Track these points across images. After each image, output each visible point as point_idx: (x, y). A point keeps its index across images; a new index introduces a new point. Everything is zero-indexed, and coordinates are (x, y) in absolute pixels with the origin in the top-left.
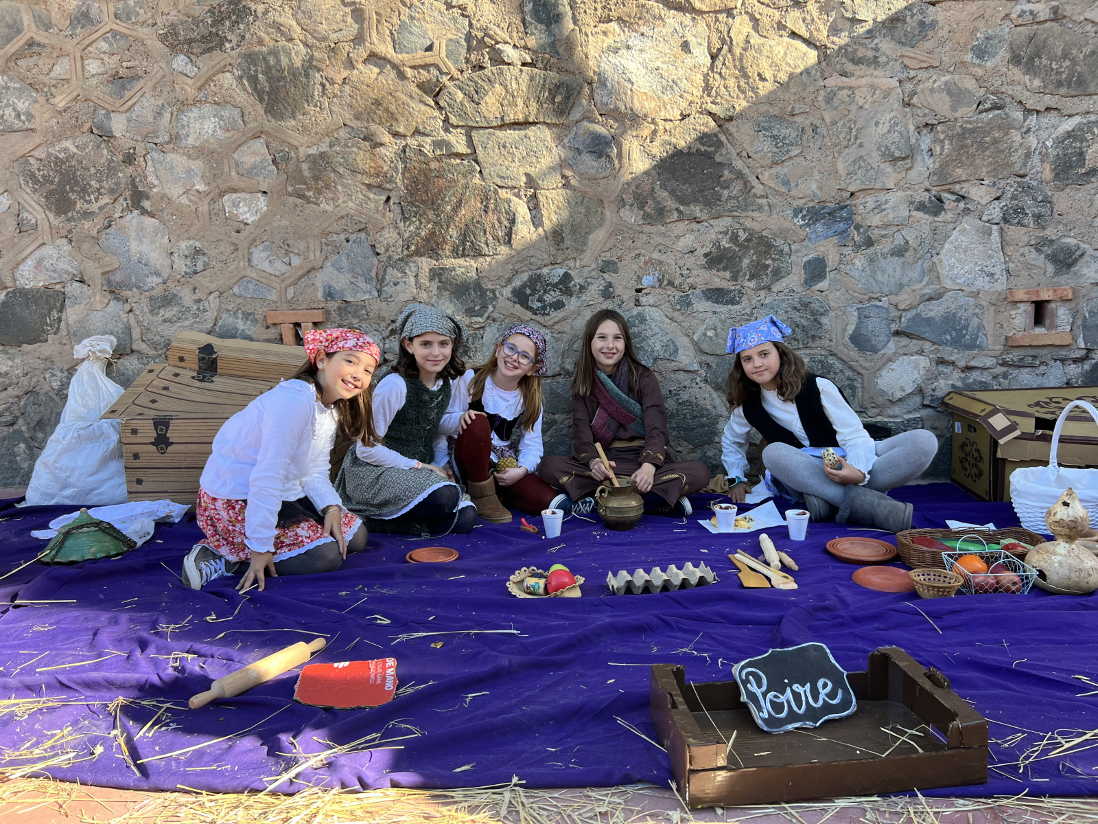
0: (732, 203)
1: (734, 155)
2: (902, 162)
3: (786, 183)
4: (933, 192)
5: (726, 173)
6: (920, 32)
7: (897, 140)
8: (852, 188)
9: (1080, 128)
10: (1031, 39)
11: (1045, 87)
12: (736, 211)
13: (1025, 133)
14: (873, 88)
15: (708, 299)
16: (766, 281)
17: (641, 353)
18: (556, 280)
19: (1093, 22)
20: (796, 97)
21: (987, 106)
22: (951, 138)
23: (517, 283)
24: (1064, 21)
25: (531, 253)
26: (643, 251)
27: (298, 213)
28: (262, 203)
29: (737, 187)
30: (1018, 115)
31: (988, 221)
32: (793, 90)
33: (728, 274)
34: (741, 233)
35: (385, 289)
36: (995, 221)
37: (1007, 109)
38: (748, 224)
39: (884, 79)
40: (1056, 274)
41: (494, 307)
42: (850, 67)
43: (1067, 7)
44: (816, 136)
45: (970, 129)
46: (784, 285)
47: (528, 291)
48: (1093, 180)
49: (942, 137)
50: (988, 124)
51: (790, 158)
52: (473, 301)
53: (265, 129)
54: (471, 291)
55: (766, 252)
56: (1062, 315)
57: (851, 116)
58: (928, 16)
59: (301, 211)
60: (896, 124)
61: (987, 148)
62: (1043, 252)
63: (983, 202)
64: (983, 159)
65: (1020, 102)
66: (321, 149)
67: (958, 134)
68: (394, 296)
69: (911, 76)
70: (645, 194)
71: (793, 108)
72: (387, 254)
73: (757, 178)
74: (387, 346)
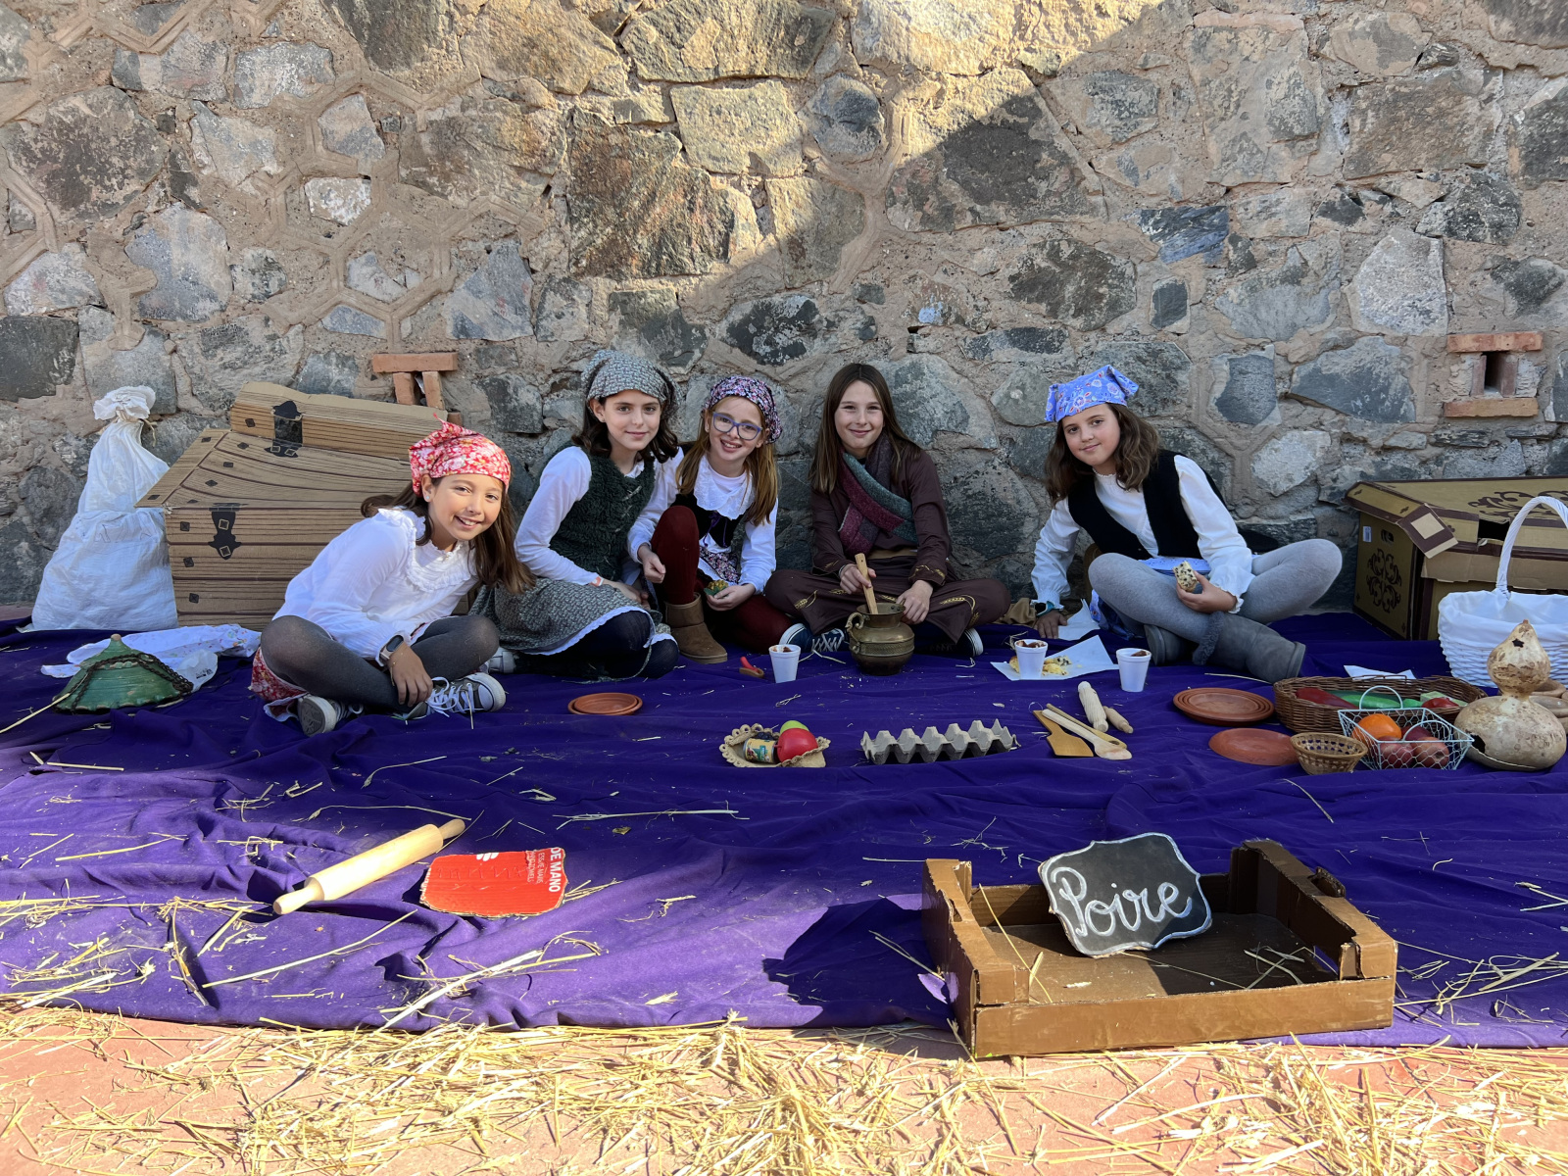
0: (1052, 201)
1: (1057, 126)
2: (1303, 143)
3: (1132, 172)
4: (1347, 189)
5: (1044, 156)
7: (1297, 109)
8: (1228, 182)
11: (1518, 33)
12: (1058, 213)
13: (1486, 101)
14: (1266, 29)
15: (1014, 343)
16: (1099, 317)
17: (915, 422)
18: (793, 312)
20: (1152, 42)
21: (1432, 59)
22: (1377, 109)
23: (736, 316)
25: (757, 272)
26: (921, 272)
27: (416, 208)
28: (363, 193)
29: (1060, 177)
30: (1476, 74)
31: (1425, 233)
32: (1147, 32)
33: (1043, 308)
34: (1064, 246)
35: (544, 323)
36: (1435, 233)
37: (1460, 66)
38: (1075, 232)
39: (1284, 18)
40: (1520, 312)
41: (702, 352)
44: (1179, 103)
45: (1406, 94)
46: (1125, 323)
47: (752, 329)
49: (1364, 105)
50: (1432, 87)
51: (1139, 135)
52: (672, 343)
53: (365, 81)
54: (669, 328)
55: (1099, 275)
56: (1525, 373)
57: (1231, 72)
59: (421, 206)
60: (1298, 85)
61: (1429, 123)
62: (1502, 280)
63: (1420, 204)
64: (1422, 140)
65: (1480, 55)
66: (449, 114)
67: (1387, 101)
68: (557, 333)
69: (1322, 12)
70: (925, 185)
71: (1146, 59)
72: (547, 272)
73: (1090, 164)
74: (547, 407)
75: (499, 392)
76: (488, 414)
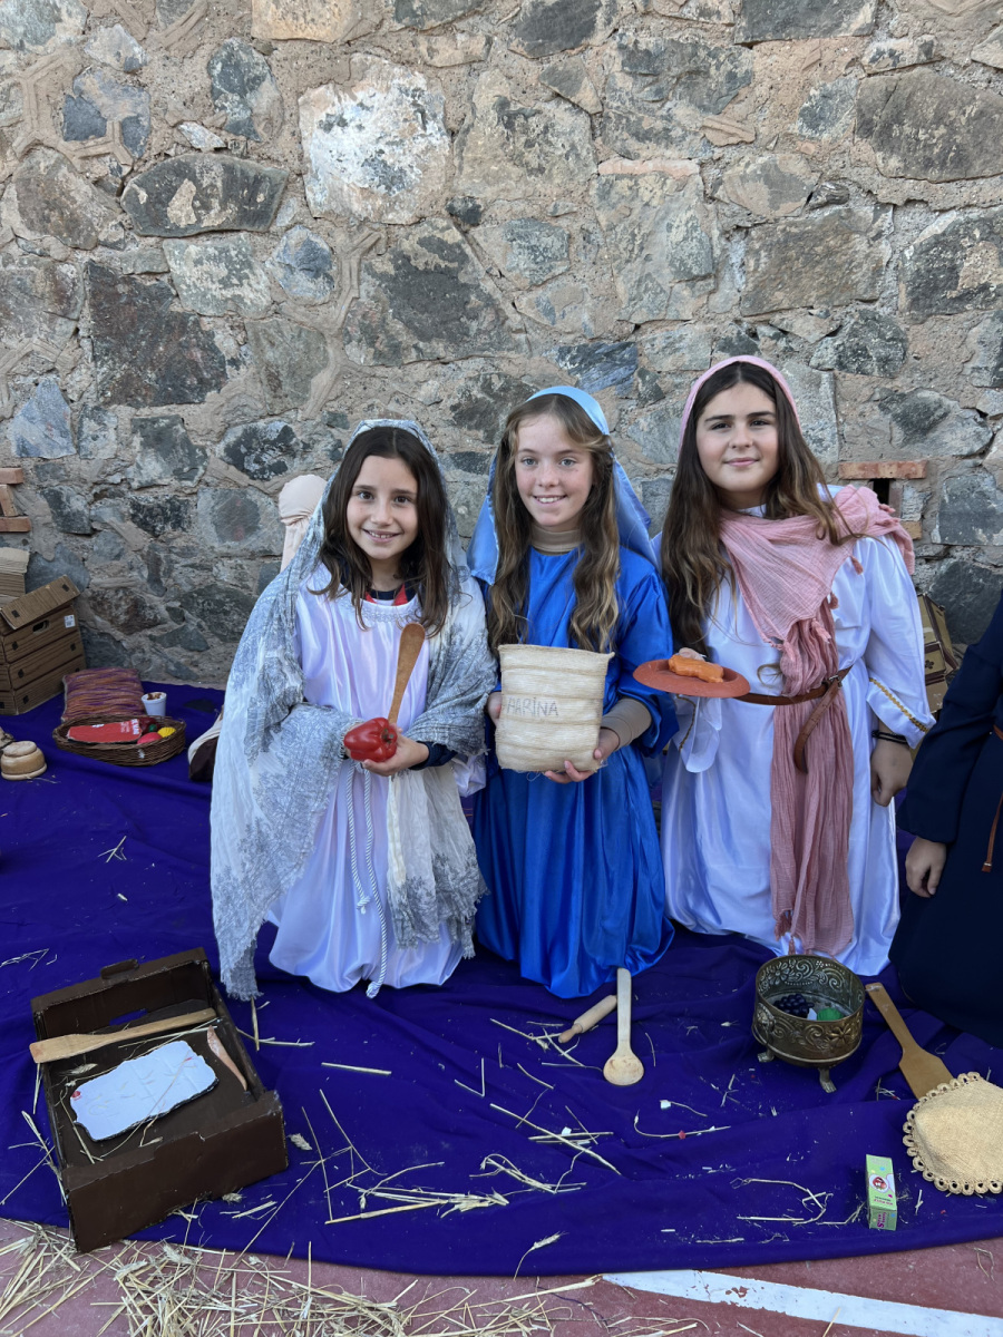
0: (483, 339)
1: (483, 273)
2: (701, 283)
3: (549, 312)
4: (745, 325)
5: (473, 298)
6: (730, 89)
7: (695, 251)
8: (637, 319)
9: (954, 230)
10: (889, 95)
11: (906, 168)
12: (488, 350)
13: (874, 239)
14: (663, 176)
15: (458, 466)
18: (274, 436)
19: (984, 65)
20: (560, 191)
21: (822, 199)
22: (769, 248)
23: (231, 438)
24: (943, 65)
25: (243, 401)
26: (377, 401)
29: (487, 318)
30: (865, 211)
31: (817, 367)
32: (557, 181)
33: (481, 434)
34: (495, 379)
35: (83, 444)
36: (827, 367)
37: (851, 204)
38: (505, 367)
39: (681, 164)
40: (906, 442)
41: (205, 469)
42: (633, 145)
43: (947, 43)
44: (589, 246)
45: (796, 235)
47: (243, 450)
48: (968, 307)
49: (758, 246)
50: (821, 226)
54: (179, 448)
56: (911, 498)
57: (633, 217)
58: (741, 64)
60: (695, 228)
61: (818, 262)
62: (890, 411)
63: (812, 339)
64: (813, 279)
65: (870, 192)
67: (778, 241)
68: (94, 452)
69: (716, 156)
70: (374, 325)
71: (555, 207)
72: (82, 402)
73: (513, 304)
74: (93, 513)
75: (56, 500)
76: (49, 518)
